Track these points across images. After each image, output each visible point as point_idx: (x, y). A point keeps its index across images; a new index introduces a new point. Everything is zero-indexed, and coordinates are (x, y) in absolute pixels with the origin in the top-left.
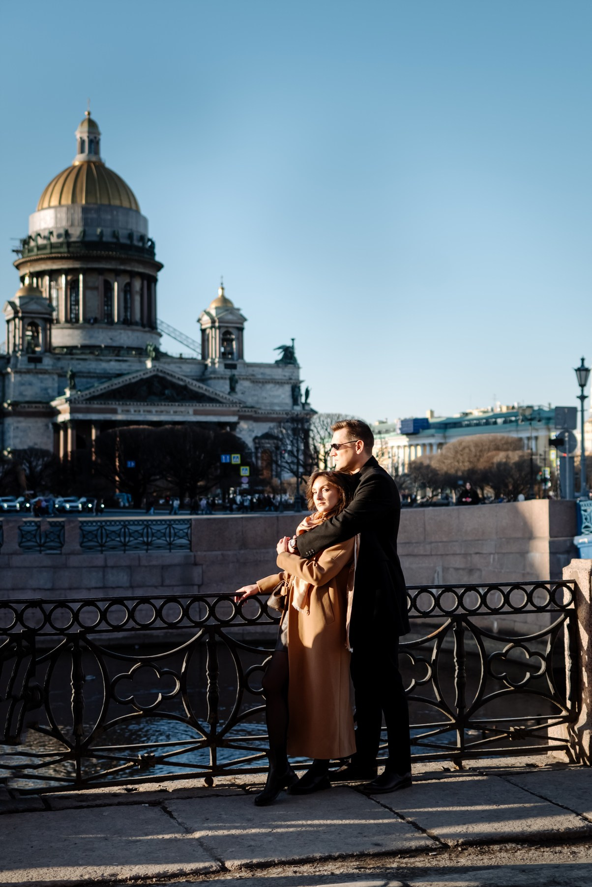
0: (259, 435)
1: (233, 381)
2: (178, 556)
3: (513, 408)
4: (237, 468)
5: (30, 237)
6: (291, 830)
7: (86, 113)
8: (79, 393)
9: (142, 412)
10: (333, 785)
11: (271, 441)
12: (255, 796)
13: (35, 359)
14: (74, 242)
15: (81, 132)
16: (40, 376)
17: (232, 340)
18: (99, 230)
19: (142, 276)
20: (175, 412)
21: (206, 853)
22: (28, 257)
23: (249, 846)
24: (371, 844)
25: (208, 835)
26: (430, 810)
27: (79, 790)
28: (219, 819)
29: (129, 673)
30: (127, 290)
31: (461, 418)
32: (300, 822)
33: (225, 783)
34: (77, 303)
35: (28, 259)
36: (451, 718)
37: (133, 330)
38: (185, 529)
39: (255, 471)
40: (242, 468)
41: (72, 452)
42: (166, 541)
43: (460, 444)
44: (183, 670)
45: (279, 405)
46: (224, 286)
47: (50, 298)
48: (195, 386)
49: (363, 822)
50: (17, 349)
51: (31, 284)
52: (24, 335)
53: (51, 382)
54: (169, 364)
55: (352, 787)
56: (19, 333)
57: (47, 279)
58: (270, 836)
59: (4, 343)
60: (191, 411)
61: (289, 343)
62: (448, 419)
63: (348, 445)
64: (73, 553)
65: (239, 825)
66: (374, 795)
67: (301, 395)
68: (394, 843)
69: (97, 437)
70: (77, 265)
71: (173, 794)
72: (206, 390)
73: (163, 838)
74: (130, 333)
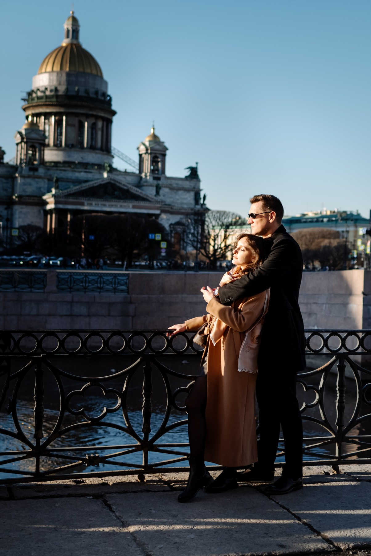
0: (173, 222)
1: (158, 188)
2: (119, 297)
3: (334, 212)
4: (159, 243)
5: (33, 91)
6: (209, 527)
7: (71, 12)
8: (61, 191)
9: (100, 205)
10: (240, 485)
11: (181, 227)
12: (179, 493)
13: (34, 169)
14: (61, 95)
15: (68, 25)
16: (37, 180)
17: (158, 162)
18: (76, 88)
19: (103, 119)
20: (121, 206)
21: (138, 548)
22: (31, 103)
23: (175, 543)
24: (277, 545)
25: (140, 530)
26: (321, 512)
27: (38, 482)
28: (150, 515)
29: (81, 390)
30: (93, 127)
31: (301, 217)
32: (216, 520)
33: (153, 479)
34: (61, 134)
35: (31, 105)
36: (332, 434)
37: (96, 153)
38: (125, 279)
39: (169, 245)
40: (162, 243)
41: (55, 228)
42: (112, 287)
43: (300, 233)
44: (124, 389)
45: (186, 204)
46: (155, 127)
47: (44, 131)
48: (135, 190)
49: (267, 521)
50: (22, 162)
51: (32, 121)
52: (27, 154)
53: (43, 184)
54: (118, 175)
55: (254, 487)
56: (24, 152)
57: (43, 118)
58: (192, 533)
59: (14, 158)
60: (131, 205)
61: (194, 165)
62: (293, 217)
63: (263, 215)
64: (52, 292)
65: (165, 520)
66: (273, 496)
67: (200, 199)
68: (296, 544)
69: (71, 219)
70: (62, 110)
71: (113, 488)
72: (141, 193)
73: (103, 530)
74: (94, 155)
